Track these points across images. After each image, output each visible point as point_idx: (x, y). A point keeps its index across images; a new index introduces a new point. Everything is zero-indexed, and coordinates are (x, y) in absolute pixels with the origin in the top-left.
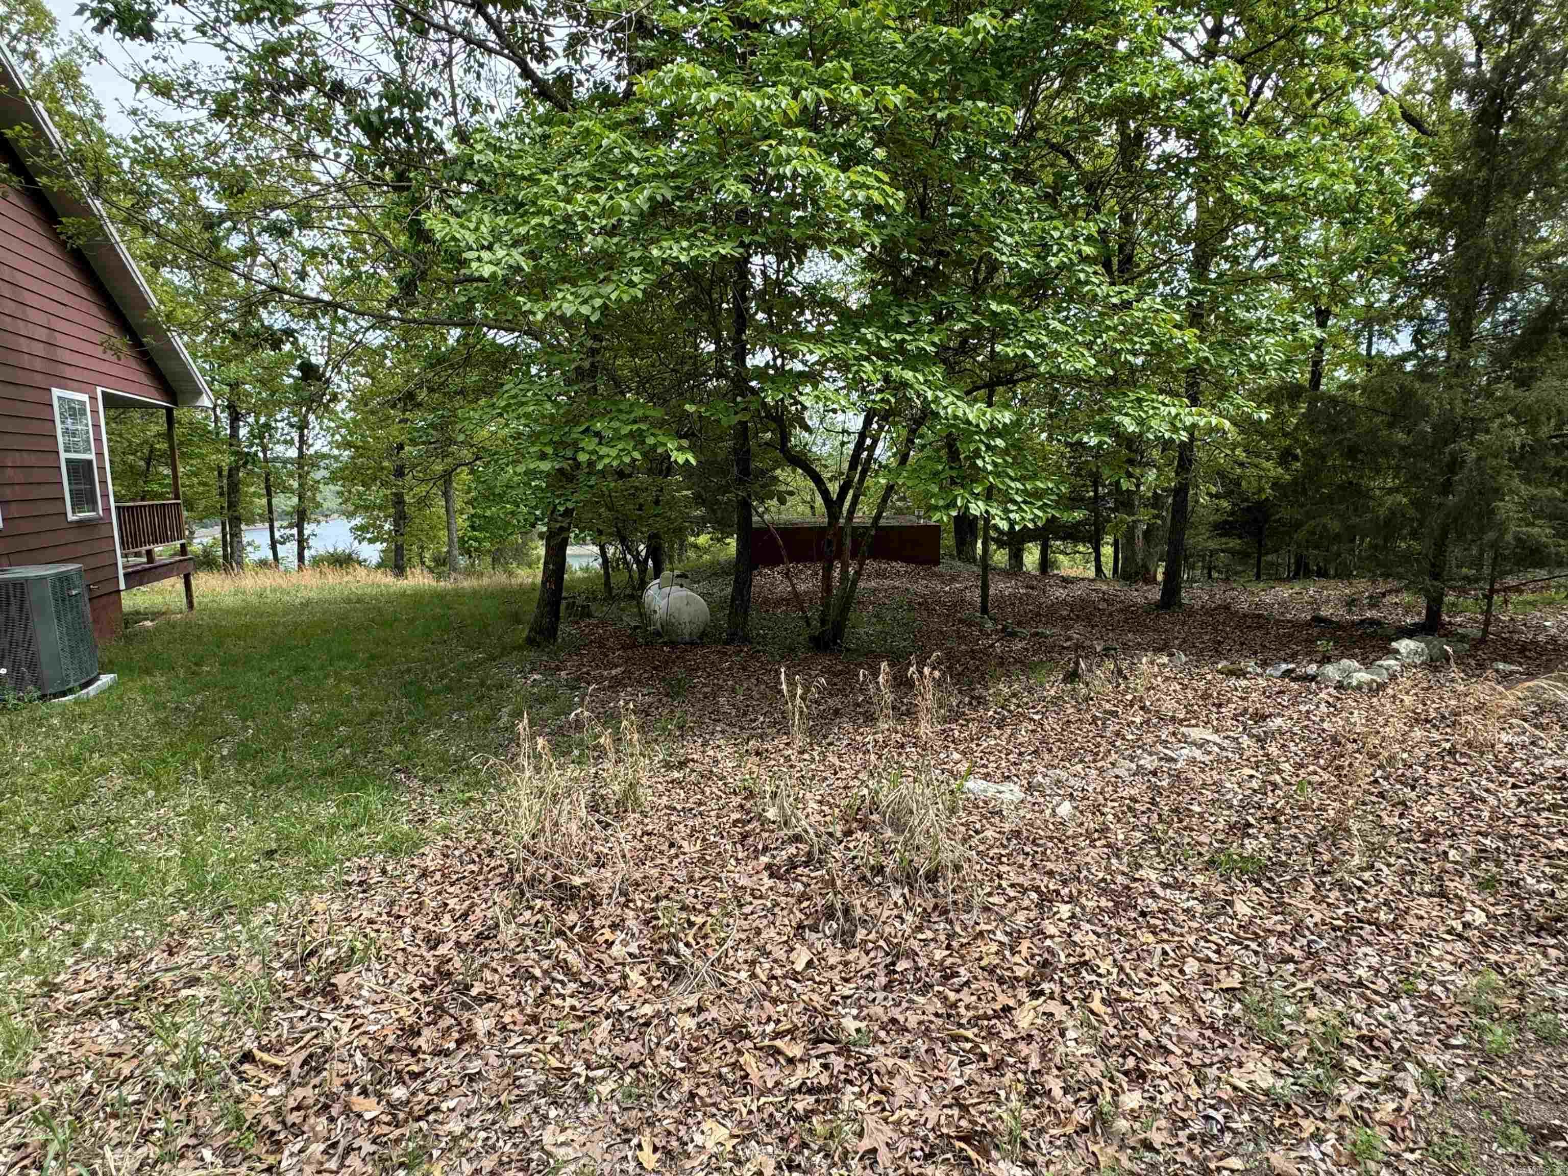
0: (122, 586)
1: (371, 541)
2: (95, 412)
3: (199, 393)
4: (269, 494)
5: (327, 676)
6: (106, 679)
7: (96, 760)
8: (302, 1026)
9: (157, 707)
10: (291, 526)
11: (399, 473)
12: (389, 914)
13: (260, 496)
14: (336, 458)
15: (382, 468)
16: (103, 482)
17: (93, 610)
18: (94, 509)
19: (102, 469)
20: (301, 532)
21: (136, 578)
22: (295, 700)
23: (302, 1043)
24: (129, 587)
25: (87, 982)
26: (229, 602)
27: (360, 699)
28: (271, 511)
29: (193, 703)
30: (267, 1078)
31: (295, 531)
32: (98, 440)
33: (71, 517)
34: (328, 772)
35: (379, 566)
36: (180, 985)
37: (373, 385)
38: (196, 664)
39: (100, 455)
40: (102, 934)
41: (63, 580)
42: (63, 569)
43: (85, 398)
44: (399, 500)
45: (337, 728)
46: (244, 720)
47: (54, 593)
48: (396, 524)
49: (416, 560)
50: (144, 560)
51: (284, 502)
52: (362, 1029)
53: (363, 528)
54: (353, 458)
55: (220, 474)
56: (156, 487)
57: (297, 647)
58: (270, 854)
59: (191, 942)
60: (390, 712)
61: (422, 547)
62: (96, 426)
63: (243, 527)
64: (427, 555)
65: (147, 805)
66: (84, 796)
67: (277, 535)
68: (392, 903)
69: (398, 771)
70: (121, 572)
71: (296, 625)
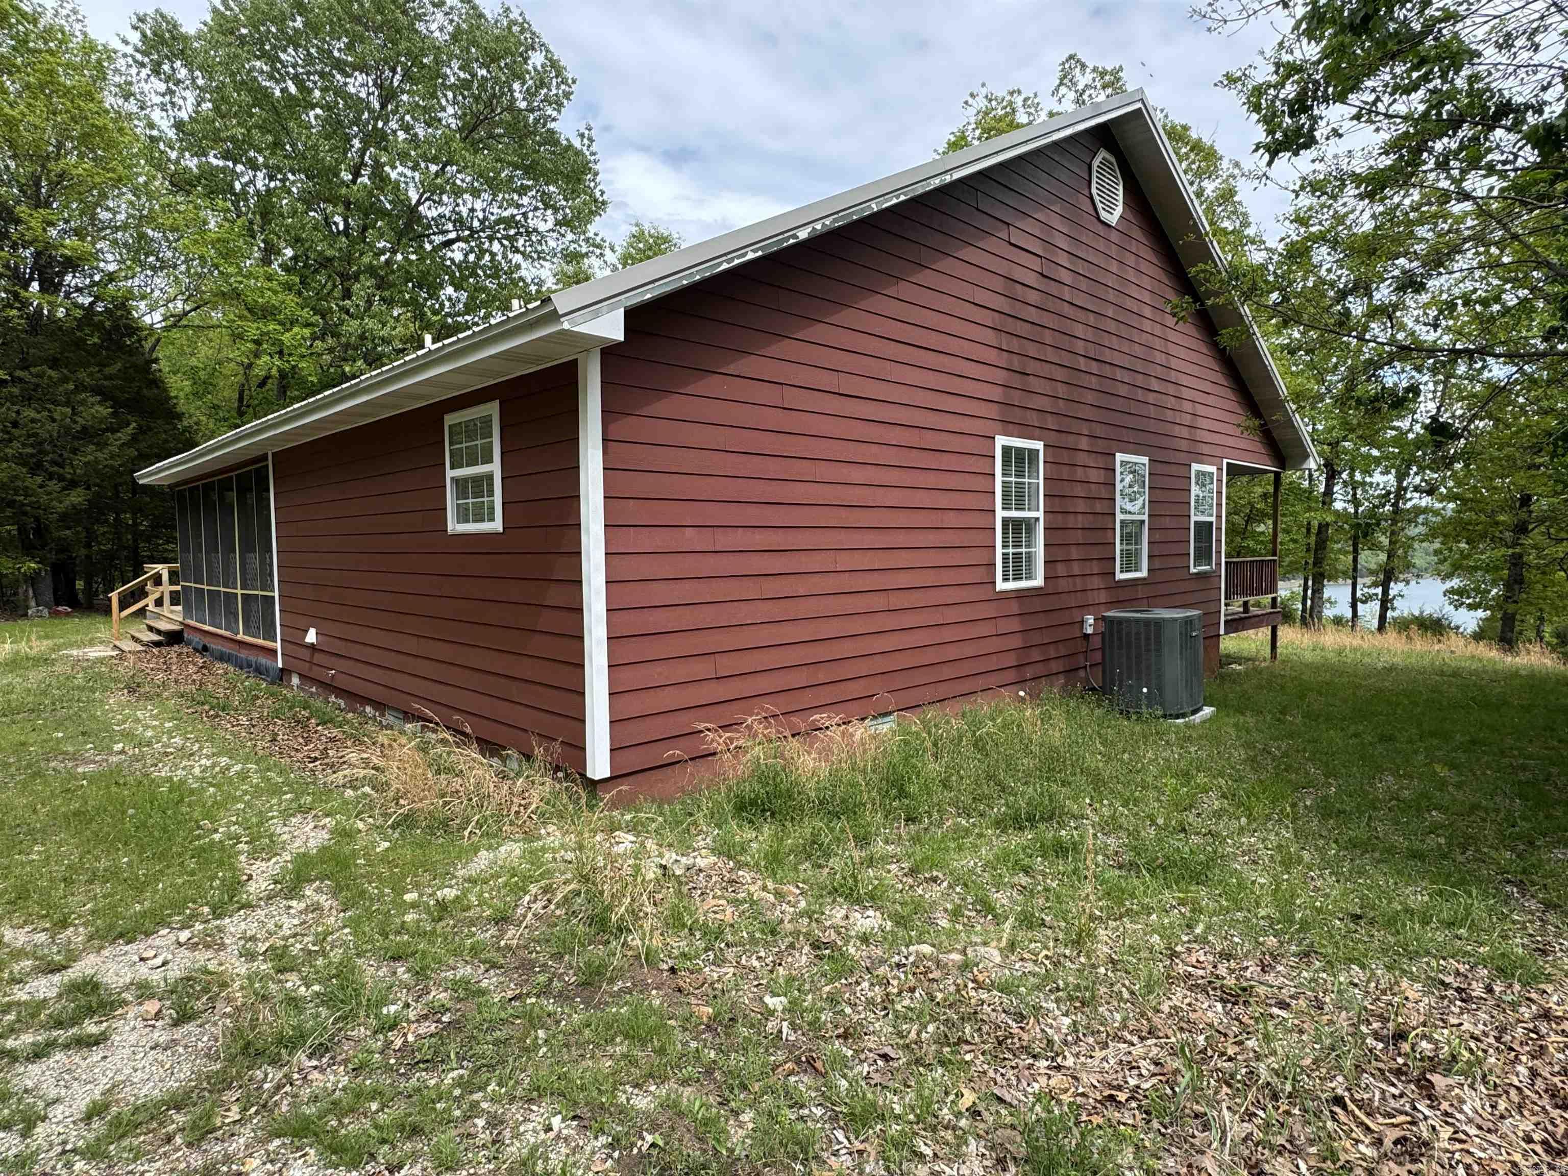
0: (1222, 632)
1: (1471, 607)
2: (1220, 480)
3: (1306, 456)
4: (1356, 551)
5: (1416, 752)
6: (1207, 711)
7: (1201, 779)
8: (1393, 1103)
9: (1248, 745)
10: (1375, 585)
11: (1522, 529)
12: (1498, 1039)
13: (1346, 553)
14: (1436, 513)
15: (1497, 523)
16: (1219, 541)
17: (1205, 648)
18: (1210, 564)
19: (1219, 529)
20: (1385, 592)
21: (1234, 625)
22: (1380, 769)
23: (1393, 1120)
24: (1226, 633)
25: (1198, 961)
26: (1309, 656)
27: (1459, 786)
28: (1355, 569)
29: (1278, 748)
30: (1358, 1133)
31: (1379, 590)
32: (1219, 505)
33: (1193, 570)
34: (1416, 855)
35: (1478, 637)
36: (1273, 1002)
37: (1496, 426)
38: (1281, 713)
39: (1219, 517)
40: (1209, 928)
41: (1188, 622)
42: (1189, 614)
43: (1213, 469)
44: (1517, 562)
45: (1429, 811)
46: (1327, 777)
47: (1181, 633)
48: (1508, 586)
49: (1532, 635)
50: (1241, 609)
51: (1370, 559)
52: (1465, 1146)
53: (1460, 592)
54: (1459, 512)
55: (1308, 530)
56: (1251, 543)
57: (1381, 714)
58: (1356, 918)
59: (1280, 968)
60: (1497, 811)
61: (1541, 619)
62: (1219, 493)
63: (1325, 582)
64: (1547, 629)
65: (1241, 830)
66: (1191, 806)
67: (1359, 594)
68: (1502, 1030)
69: (1509, 882)
70: (1223, 619)
71: (1380, 691)
